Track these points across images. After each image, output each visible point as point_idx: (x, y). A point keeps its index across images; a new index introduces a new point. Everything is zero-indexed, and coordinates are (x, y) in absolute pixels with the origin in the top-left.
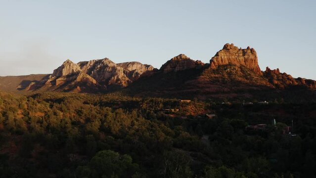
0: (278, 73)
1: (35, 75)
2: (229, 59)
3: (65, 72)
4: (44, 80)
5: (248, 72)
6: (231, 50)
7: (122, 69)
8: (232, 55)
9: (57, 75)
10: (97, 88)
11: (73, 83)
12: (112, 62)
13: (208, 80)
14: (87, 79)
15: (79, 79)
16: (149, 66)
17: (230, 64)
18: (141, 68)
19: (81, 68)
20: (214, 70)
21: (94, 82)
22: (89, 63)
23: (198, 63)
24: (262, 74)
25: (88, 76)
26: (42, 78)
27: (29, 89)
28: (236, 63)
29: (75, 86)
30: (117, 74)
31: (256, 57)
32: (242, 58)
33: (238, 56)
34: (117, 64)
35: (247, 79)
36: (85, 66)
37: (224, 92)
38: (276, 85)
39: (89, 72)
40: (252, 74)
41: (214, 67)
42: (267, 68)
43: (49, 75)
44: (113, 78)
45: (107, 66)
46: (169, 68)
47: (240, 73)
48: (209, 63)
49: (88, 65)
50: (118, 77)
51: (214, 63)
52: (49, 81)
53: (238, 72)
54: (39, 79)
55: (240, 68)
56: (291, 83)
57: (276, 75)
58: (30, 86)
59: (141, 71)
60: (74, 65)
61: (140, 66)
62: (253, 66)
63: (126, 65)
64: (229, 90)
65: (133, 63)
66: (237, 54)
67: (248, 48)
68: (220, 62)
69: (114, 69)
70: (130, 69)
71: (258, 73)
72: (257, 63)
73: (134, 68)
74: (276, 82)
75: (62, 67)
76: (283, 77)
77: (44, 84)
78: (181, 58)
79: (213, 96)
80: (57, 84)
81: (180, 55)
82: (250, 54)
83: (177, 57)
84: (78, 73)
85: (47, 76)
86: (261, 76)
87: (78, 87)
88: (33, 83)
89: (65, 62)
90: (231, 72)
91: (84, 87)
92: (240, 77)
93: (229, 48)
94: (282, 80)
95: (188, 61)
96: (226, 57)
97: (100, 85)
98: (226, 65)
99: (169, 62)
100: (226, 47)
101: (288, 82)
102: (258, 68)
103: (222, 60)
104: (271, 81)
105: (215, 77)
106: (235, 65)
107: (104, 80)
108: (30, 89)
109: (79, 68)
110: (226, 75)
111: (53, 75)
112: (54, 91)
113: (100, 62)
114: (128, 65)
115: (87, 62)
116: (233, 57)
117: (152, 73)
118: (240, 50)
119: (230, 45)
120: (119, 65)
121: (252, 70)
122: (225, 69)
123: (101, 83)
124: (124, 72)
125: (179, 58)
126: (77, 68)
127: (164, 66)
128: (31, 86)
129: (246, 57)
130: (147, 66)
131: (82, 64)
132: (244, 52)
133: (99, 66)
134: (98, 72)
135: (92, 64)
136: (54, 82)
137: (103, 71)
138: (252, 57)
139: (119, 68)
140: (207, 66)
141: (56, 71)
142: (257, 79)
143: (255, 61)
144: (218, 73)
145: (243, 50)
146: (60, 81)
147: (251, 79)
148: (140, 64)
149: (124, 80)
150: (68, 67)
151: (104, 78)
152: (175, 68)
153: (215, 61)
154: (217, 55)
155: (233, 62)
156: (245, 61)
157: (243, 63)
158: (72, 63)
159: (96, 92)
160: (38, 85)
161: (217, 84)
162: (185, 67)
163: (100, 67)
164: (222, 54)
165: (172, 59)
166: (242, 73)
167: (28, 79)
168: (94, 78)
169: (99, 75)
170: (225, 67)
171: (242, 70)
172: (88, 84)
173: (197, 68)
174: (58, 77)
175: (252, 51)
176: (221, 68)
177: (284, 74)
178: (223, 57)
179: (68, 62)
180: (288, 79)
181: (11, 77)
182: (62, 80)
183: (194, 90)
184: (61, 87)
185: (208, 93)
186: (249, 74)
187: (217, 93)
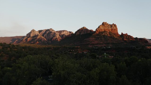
0: (127, 35)
1: (18, 36)
2: (104, 29)
3: (32, 35)
4: (22, 39)
5: (113, 35)
6: (105, 25)
7: (59, 33)
8: (106, 27)
9: (28, 36)
10: (46, 43)
11: (35, 40)
12: (54, 30)
14: (42, 38)
15: (38, 38)
17: (105, 31)
18: (68, 33)
19: (39, 33)
22: (43, 31)
23: (91, 31)
27: (15, 42)
28: (107, 31)
31: (116, 28)
32: (110, 29)
33: (109, 28)
34: (56, 31)
35: (112, 38)
36: (41, 32)
37: (100, 44)
38: (125, 41)
39: (43, 35)
40: (115, 36)
41: (97, 33)
42: (122, 33)
43: (25, 36)
44: (54, 38)
45: (51, 32)
46: (78, 33)
48: (95, 31)
49: (43, 32)
50: (56, 37)
51: (98, 31)
52: (24, 39)
53: (108, 35)
55: (109, 33)
56: (132, 40)
59: (67, 35)
60: (36, 31)
61: (67, 32)
62: (115, 32)
63: (60, 32)
64: (103, 43)
65: (64, 31)
66: (108, 27)
67: (113, 24)
68: (100, 31)
69: (55, 33)
70: (62, 34)
71: (117, 35)
73: (64, 33)
74: (125, 39)
75: (31, 32)
76: (128, 37)
78: (84, 28)
79: (95, 45)
80: (28, 41)
82: (114, 27)
83: (82, 28)
84: (38, 35)
86: (119, 37)
87: (37, 42)
88: (17, 40)
90: (105, 35)
91: (40, 42)
93: (104, 24)
94: (128, 38)
95: (87, 30)
96: (103, 28)
97: (48, 41)
98: (103, 32)
99: (78, 30)
100: (103, 24)
101: (131, 39)
102: (118, 33)
103: (101, 30)
104: (123, 39)
105: (98, 37)
106: (107, 32)
107: (50, 39)
109: (38, 33)
112: (26, 44)
113: (48, 30)
114: (61, 32)
115: (42, 30)
116: (106, 28)
118: (109, 25)
119: (105, 23)
120: (57, 32)
121: (115, 34)
122: (102, 34)
123: (48, 40)
124: (59, 35)
125: (83, 28)
127: (76, 32)
129: (112, 28)
131: (40, 31)
132: (111, 26)
133: (48, 32)
134: (47, 35)
135: (45, 31)
136: (26, 40)
137: (50, 35)
138: (115, 28)
139: (57, 33)
141: (28, 34)
142: (116, 38)
143: (116, 30)
146: (29, 39)
147: (114, 38)
149: (59, 39)
150: (33, 33)
151: (50, 38)
152: (81, 33)
153: (98, 30)
154: (99, 27)
155: (106, 31)
156: (111, 30)
157: (111, 31)
158: (35, 31)
160: (19, 41)
161: (98, 40)
162: (85, 33)
163: (48, 33)
164: (101, 27)
165: (80, 29)
168: (45, 38)
169: (48, 36)
171: (110, 34)
172: (42, 41)
173: (91, 33)
175: (115, 25)
177: (130, 36)
178: (101, 28)
179: (33, 30)
180: (131, 38)
181: (6, 37)
182: (30, 39)
183: (87, 43)
184: (30, 42)
185: (93, 44)
186: (113, 36)
187: (97, 44)
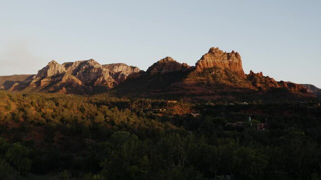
0: (261, 77)
1: (18, 75)
2: (214, 63)
3: (50, 73)
4: (28, 81)
5: (233, 75)
6: (216, 54)
7: (108, 70)
8: (217, 58)
9: (42, 76)
10: (82, 90)
11: (58, 84)
12: (98, 64)
13: (194, 82)
14: (73, 80)
15: (64, 80)
16: (135, 68)
17: (215, 68)
18: (127, 70)
19: (66, 69)
20: (199, 73)
21: (80, 83)
22: (74, 64)
23: (184, 66)
24: (246, 77)
25: (74, 78)
26: (26, 78)
27: (12, 90)
28: (220, 66)
29: (61, 87)
30: (103, 75)
31: (240, 61)
32: (226, 62)
33: (223, 60)
34: (103, 66)
35: (231, 81)
36: (70, 67)
37: (209, 95)
38: (259, 88)
39: (74, 73)
40: (236, 77)
41: (199, 70)
42: (251, 71)
43: (33, 75)
44: (99, 79)
45: (93, 67)
46: (155, 70)
47: (224, 75)
48: (195, 66)
49: (73, 66)
50: (103, 79)
51: (200, 66)
52: (34, 81)
53: (223, 75)
54: (22, 80)
55: (225, 71)
56: (274, 86)
57: (260, 78)
58: (13, 87)
59: (127, 73)
60: (59, 65)
61: (126, 67)
62: (237, 69)
63: (112, 66)
64: (213, 92)
65: (119, 65)
66: (222, 58)
67: (233, 51)
68: (206, 66)
69: (100, 70)
70: (116, 70)
71: (242, 76)
72: (241, 66)
73: (120, 69)
74: (259, 85)
75: (47, 68)
76: (266, 80)
77: (28, 84)
78: (167, 60)
79: (198, 98)
80: (42, 85)
81: (167, 58)
82: (235, 58)
83: (163, 60)
84: (63, 74)
85: (31, 77)
86: (245, 79)
87: (64, 88)
88: (16, 84)
89: (50, 63)
90: (216, 75)
91: (70, 89)
92: (225, 79)
93: (214, 51)
94: (265, 83)
95: (175, 63)
96: (211, 60)
97: (86, 87)
98: (212, 69)
99: (155, 64)
100: (211, 51)
101: (270, 85)
102: (242, 72)
103: (207, 63)
104: (254, 84)
105: (200, 80)
106: (220, 69)
107: (89, 82)
108: (14, 90)
109: (64, 69)
110: (211, 78)
111: (37, 76)
112: (39, 92)
113: (85, 63)
114: (113, 67)
115: (72, 63)
116: (218, 60)
117: (138, 75)
118: (224, 53)
119: (216, 49)
120: (104, 66)
121: (236, 73)
122: (211, 72)
123: (87, 84)
124: (110, 74)
125: (165, 60)
126: (62, 69)
127: (150, 69)
128: (15, 87)
129: (231, 60)
130: (133, 68)
131: (67, 65)
132: (229, 56)
133: (84, 67)
134: (83, 73)
135: (77, 65)
136: (38, 83)
137: (89, 72)
138: (236, 60)
139: (104, 69)
140: (193, 69)
141: (40, 72)
142: (241, 82)
143: (239, 64)
144: (203, 76)
145: (228, 54)
146: (45, 82)
147: (235, 82)
148: (126, 65)
149: (110, 82)
150: (53, 68)
151: (89, 80)
152: (161, 70)
153: (201, 64)
154: (203, 58)
155: (218, 66)
156: (229, 65)
157: (228, 66)
158: (57, 64)
159: (81, 93)
160: (22, 86)
161: (202, 87)
162: (172, 70)
163: (86, 68)
164: (208, 58)
165: (158, 62)
166: (226, 77)
167: (11, 79)
168: (80, 80)
169: (84, 76)
170: (210, 70)
171: (226, 74)
172: (73, 85)
173: (183, 71)
174: (42, 78)
175: (237, 54)
176: (207, 71)
177: (267, 77)
178: (208, 61)
179: (53, 63)
180: (271, 82)
182: (47, 81)
183: (180, 92)
184: (46, 88)
185: (194, 95)
186: (234, 77)
187: (202, 95)
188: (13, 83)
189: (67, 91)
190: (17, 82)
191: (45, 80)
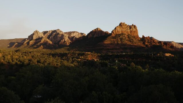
0: (149, 39)
1: (17, 39)
2: (122, 31)
3: (35, 37)
4: (23, 42)
5: (132, 38)
6: (123, 26)
7: (68, 35)
9: (30, 39)
10: (52, 46)
11: (39, 44)
12: (62, 32)
13: (109, 42)
15: (42, 41)
17: (122, 34)
18: (79, 35)
19: (44, 35)
20: (113, 37)
21: (51, 43)
22: (48, 32)
23: (106, 33)
24: (140, 39)
25: (48, 40)
26: (22, 41)
28: (125, 33)
29: (40, 46)
30: (64, 38)
32: (129, 30)
34: (65, 33)
35: (130, 42)
36: (46, 34)
39: (48, 38)
40: (134, 39)
41: (113, 35)
42: (143, 36)
43: (26, 39)
44: (62, 41)
45: (59, 34)
46: (91, 35)
47: (127, 38)
49: (48, 33)
50: (64, 40)
51: (114, 33)
52: (26, 42)
54: (20, 41)
55: (128, 36)
56: (155, 44)
58: (14, 46)
60: (40, 33)
61: (78, 34)
62: (135, 35)
63: (70, 33)
64: (119, 48)
65: (74, 32)
66: (126, 28)
67: (133, 25)
68: (117, 33)
69: (63, 35)
70: (72, 35)
71: (138, 38)
72: (138, 33)
73: (74, 35)
74: (146, 44)
75: (33, 34)
76: (151, 41)
77: (22, 44)
78: (97, 30)
80: (30, 44)
81: (97, 28)
82: (134, 28)
83: (95, 29)
84: (42, 38)
85: (25, 40)
86: (139, 40)
87: (42, 46)
88: (16, 44)
89: (34, 32)
90: (122, 38)
91: (45, 46)
92: (127, 40)
93: (122, 25)
95: (101, 32)
96: (120, 30)
97: (54, 45)
98: (120, 34)
99: (91, 32)
100: (120, 25)
101: (153, 44)
102: (138, 36)
104: (144, 43)
105: (113, 41)
106: (125, 34)
107: (57, 42)
109: (43, 35)
110: (119, 40)
111: (28, 39)
112: (28, 48)
113: (55, 31)
114: (71, 33)
115: (48, 31)
116: (124, 30)
117: (82, 38)
118: (128, 26)
119: (123, 23)
120: (66, 33)
121: (134, 37)
122: (119, 37)
123: (55, 43)
124: (69, 37)
125: (96, 30)
126: (41, 35)
128: (16, 45)
129: (131, 30)
130: (82, 34)
131: (45, 33)
132: (130, 27)
133: (54, 34)
134: (53, 37)
135: (50, 33)
136: (28, 43)
137: (57, 37)
138: (134, 30)
139: (66, 35)
140: (111, 34)
141: (29, 37)
142: (136, 42)
143: (136, 32)
144: (115, 39)
145: (130, 26)
146: (32, 42)
147: (132, 42)
148: (78, 32)
150: (36, 34)
152: (94, 35)
154: (115, 29)
155: (124, 33)
156: (131, 32)
157: (130, 33)
159: (51, 49)
160: (19, 45)
161: (113, 45)
162: (99, 35)
163: (55, 34)
164: (118, 28)
165: (93, 31)
166: (128, 39)
167: (13, 41)
168: (51, 41)
169: (54, 39)
170: (119, 35)
171: (128, 37)
172: (47, 44)
173: (105, 36)
174: (30, 40)
175: (135, 26)
176: (118, 36)
178: (118, 30)
179: (36, 32)
180: (154, 42)
181: (3, 40)
182: (33, 42)
184: (32, 45)
186: (132, 39)
187: (113, 49)
188: (14, 43)
189: (43, 47)
190: (17, 43)
191: (32, 41)
